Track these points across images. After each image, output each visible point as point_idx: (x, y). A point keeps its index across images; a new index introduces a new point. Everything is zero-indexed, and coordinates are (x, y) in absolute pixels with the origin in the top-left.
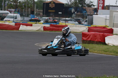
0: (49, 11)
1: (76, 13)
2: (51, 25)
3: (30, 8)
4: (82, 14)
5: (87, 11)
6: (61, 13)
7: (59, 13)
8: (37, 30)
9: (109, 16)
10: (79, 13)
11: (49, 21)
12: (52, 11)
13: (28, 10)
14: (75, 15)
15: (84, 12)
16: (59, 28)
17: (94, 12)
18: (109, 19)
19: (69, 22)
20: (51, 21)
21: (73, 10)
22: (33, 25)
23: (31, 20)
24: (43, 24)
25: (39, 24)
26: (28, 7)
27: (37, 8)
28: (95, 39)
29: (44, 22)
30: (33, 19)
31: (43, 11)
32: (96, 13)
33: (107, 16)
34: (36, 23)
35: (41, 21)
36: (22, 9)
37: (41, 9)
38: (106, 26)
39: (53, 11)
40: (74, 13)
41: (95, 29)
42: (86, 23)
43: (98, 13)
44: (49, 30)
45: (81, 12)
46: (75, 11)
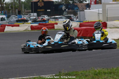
0: (38, 10)
1: (67, 10)
2: (40, 24)
3: (17, 9)
4: (73, 10)
5: (78, 8)
6: (50, 10)
7: (48, 10)
8: (23, 30)
9: (101, 9)
10: (70, 10)
11: (37, 20)
12: (41, 10)
13: (15, 11)
14: (66, 13)
15: (76, 8)
16: (48, 26)
17: (86, 7)
18: (101, 12)
19: (59, 19)
20: (39, 20)
21: (64, 8)
22: (20, 25)
23: (17, 21)
24: (31, 23)
25: (26, 24)
26: (16, 8)
27: (25, 9)
28: (87, 34)
29: (32, 22)
30: (20, 19)
31: (32, 11)
32: (88, 8)
33: (99, 9)
34: (23, 24)
35: (29, 21)
36: (9, 10)
37: (30, 10)
38: (99, 21)
39: (43, 10)
40: (65, 10)
41: (86, 24)
42: (77, 19)
43: (90, 8)
44: (37, 29)
45: (73, 9)
46: (66, 9)
